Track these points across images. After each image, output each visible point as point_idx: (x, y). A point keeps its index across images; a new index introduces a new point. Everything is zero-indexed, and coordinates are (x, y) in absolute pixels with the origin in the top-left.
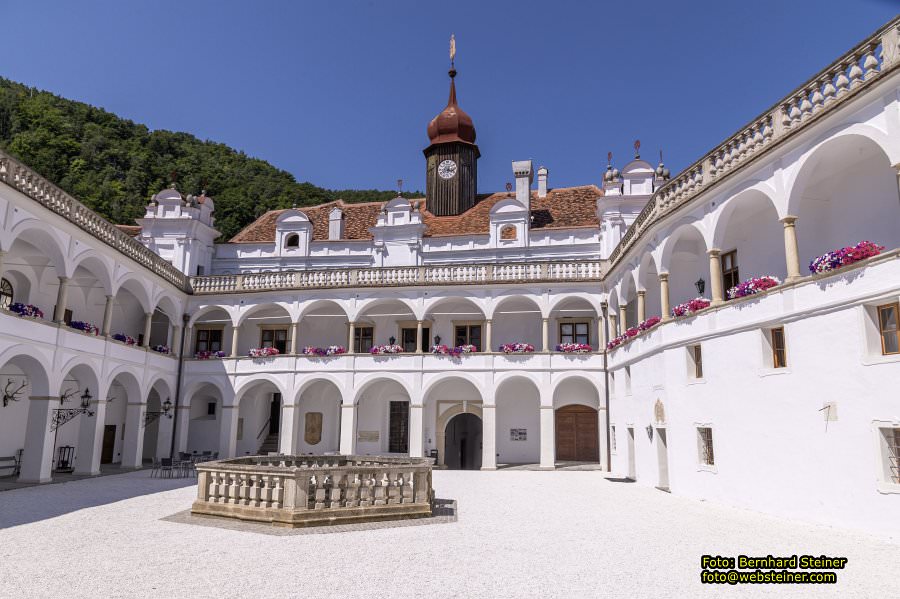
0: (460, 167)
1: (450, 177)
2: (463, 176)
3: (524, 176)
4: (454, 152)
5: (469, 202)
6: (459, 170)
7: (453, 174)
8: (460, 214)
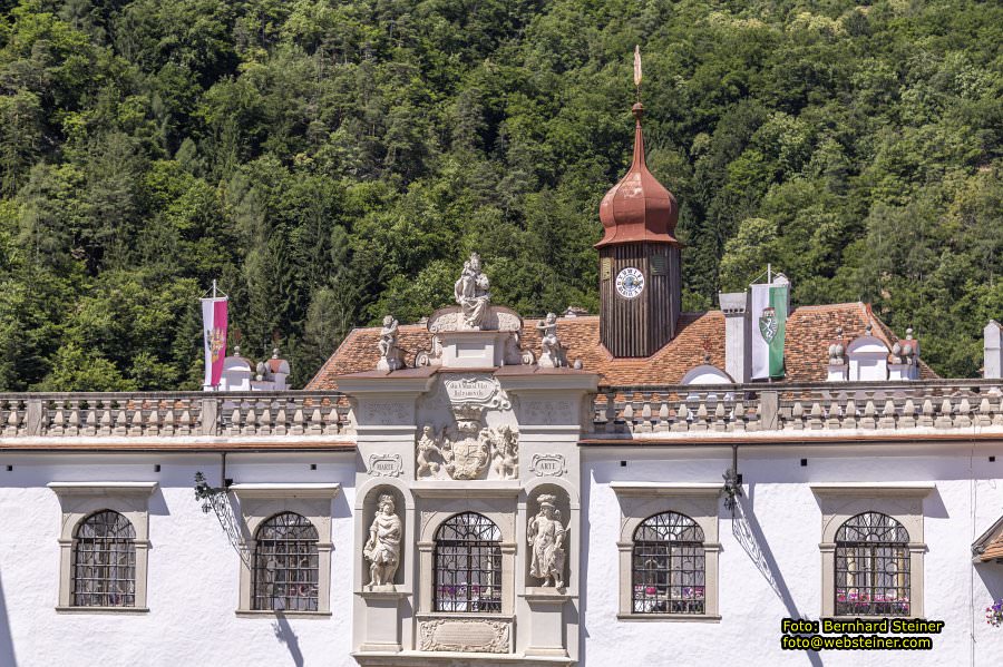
0: (650, 278)
1: (634, 295)
2: (655, 294)
3: (737, 316)
4: (640, 255)
5: (666, 333)
6: (648, 286)
7: (639, 291)
8: (650, 353)
